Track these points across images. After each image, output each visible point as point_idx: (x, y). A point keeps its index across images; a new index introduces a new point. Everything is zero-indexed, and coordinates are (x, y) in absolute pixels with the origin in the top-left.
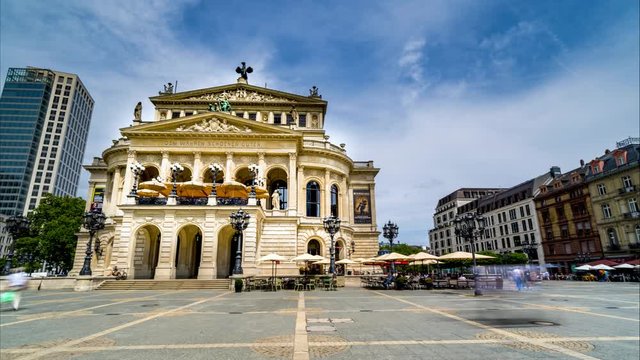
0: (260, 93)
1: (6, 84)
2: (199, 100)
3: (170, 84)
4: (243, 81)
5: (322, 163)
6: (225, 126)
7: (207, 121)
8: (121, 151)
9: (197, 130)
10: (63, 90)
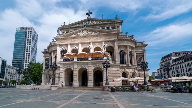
0: (96, 21)
1: (16, 33)
2: (75, 26)
3: (64, 22)
4: (89, 17)
5: (126, 43)
6: (89, 32)
7: (82, 31)
8: (53, 45)
9: (79, 35)
10: (30, 32)
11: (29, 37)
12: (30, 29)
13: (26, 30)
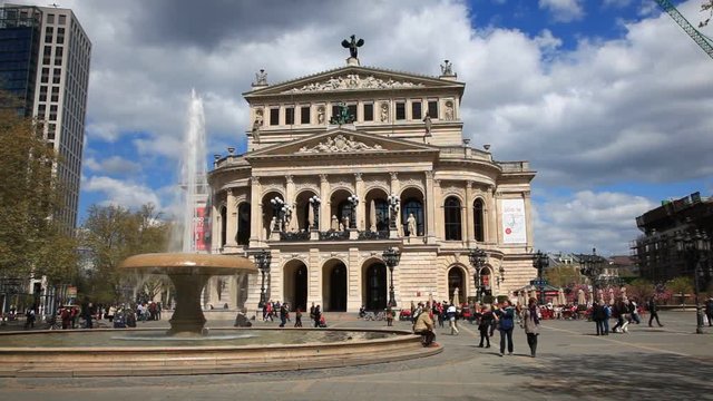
2: (301, 91)
3: (262, 71)
6: (352, 144)
7: (332, 139)
9: (322, 150)
10: (55, 35)
11: (53, 57)
12: (56, 19)
13: (36, 21)
